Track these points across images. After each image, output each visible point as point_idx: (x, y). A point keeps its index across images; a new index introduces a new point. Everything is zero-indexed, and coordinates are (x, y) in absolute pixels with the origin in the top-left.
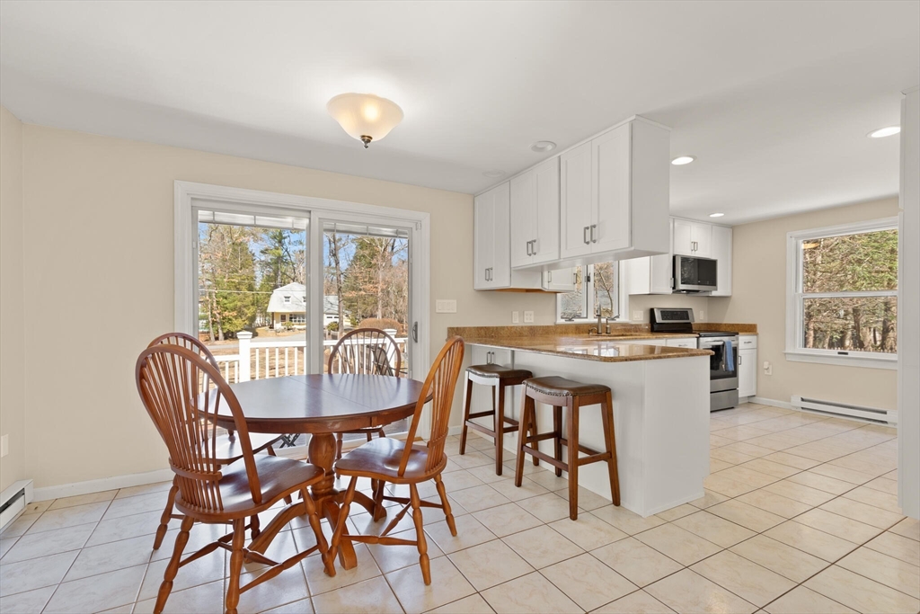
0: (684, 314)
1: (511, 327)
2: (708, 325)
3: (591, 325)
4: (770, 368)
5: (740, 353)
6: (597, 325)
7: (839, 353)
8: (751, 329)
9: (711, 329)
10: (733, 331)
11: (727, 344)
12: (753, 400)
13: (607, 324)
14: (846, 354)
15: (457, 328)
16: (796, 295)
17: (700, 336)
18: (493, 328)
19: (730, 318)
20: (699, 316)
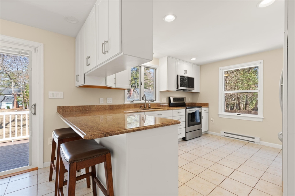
0: (182, 99)
1: (99, 106)
2: (192, 103)
3: (142, 104)
4: (213, 121)
5: (202, 114)
6: (144, 104)
7: (237, 114)
8: (206, 105)
9: (193, 105)
10: (200, 106)
11: (197, 111)
12: (207, 132)
13: (149, 103)
14: (240, 115)
15: (63, 107)
16: (222, 92)
17: (187, 108)
18: (87, 106)
19: (200, 101)
20: (188, 100)
